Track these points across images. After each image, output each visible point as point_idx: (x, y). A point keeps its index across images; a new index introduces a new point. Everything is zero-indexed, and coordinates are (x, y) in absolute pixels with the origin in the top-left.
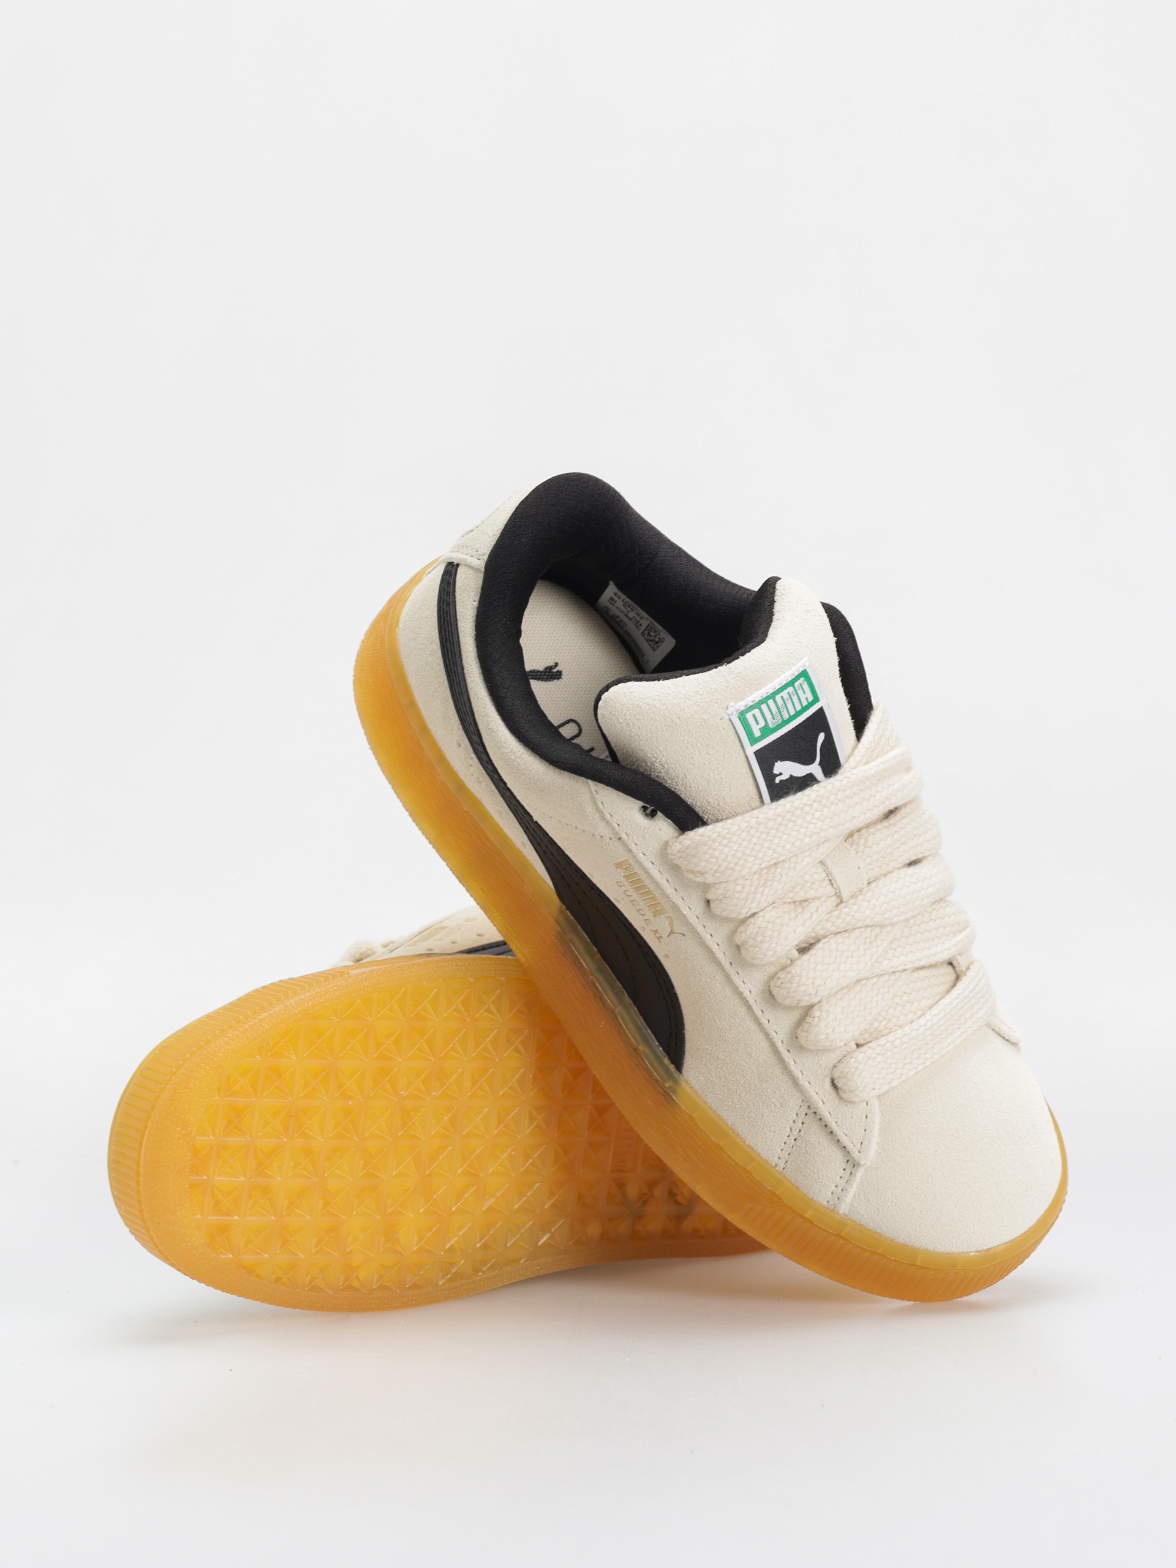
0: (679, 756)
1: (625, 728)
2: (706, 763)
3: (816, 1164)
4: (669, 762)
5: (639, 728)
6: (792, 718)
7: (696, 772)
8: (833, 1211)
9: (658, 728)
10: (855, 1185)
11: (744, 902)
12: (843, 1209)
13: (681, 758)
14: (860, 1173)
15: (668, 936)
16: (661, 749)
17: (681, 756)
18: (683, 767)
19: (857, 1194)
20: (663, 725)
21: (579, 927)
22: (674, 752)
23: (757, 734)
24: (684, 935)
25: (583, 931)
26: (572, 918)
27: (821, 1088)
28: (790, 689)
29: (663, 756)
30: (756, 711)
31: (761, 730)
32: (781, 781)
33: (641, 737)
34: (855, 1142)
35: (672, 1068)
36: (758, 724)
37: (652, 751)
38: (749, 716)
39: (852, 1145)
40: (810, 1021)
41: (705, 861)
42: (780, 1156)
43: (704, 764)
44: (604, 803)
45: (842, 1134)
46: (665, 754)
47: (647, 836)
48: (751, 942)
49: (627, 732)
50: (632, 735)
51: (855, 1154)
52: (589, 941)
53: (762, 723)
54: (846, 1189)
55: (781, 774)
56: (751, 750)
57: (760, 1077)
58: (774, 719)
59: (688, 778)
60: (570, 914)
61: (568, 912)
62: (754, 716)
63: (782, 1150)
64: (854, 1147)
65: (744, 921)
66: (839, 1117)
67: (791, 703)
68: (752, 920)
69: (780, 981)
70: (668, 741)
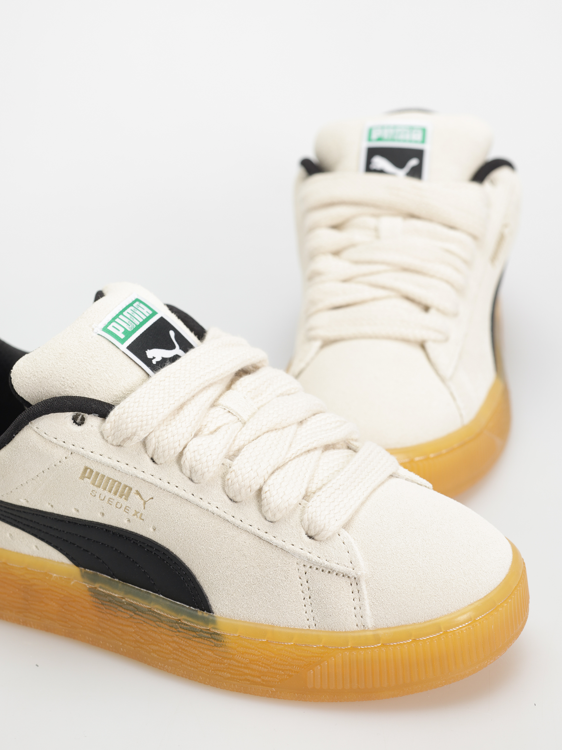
0: (77, 373)
1: (33, 379)
2: (98, 369)
3: (332, 600)
4: (73, 381)
5: (42, 372)
6: (142, 324)
7: (95, 379)
8: (364, 630)
9: (54, 363)
10: (366, 597)
11: (172, 438)
12: (370, 623)
13: (79, 374)
14: (363, 585)
15: (144, 508)
16: (63, 376)
17: (79, 372)
18: (84, 379)
19: (372, 604)
20: (56, 360)
21: (98, 573)
22: (73, 373)
23: (122, 336)
24: (152, 498)
25: (103, 575)
26: (91, 571)
27: (303, 544)
28: (131, 308)
29: (68, 380)
30: (113, 324)
31: (124, 333)
32: (157, 362)
33: (46, 377)
34: (346, 564)
35: (205, 614)
36: (119, 330)
37: (59, 381)
38: (110, 328)
39: (346, 568)
40: (264, 497)
41: (130, 423)
42: (308, 618)
43: (97, 369)
44: (46, 432)
45: (335, 564)
46: (68, 378)
47: (86, 436)
48: (194, 463)
49: (37, 381)
50: (41, 380)
51: (353, 573)
52: (110, 577)
53: (122, 330)
54: (362, 605)
55: (154, 358)
56: (124, 347)
57: (260, 567)
58: (129, 326)
59: (92, 386)
60: (88, 570)
61: (87, 570)
62: (113, 327)
63: (306, 613)
64: (348, 568)
65: (181, 454)
66: (326, 554)
67: (135, 314)
68: (186, 449)
69: (230, 481)
70: (65, 367)
